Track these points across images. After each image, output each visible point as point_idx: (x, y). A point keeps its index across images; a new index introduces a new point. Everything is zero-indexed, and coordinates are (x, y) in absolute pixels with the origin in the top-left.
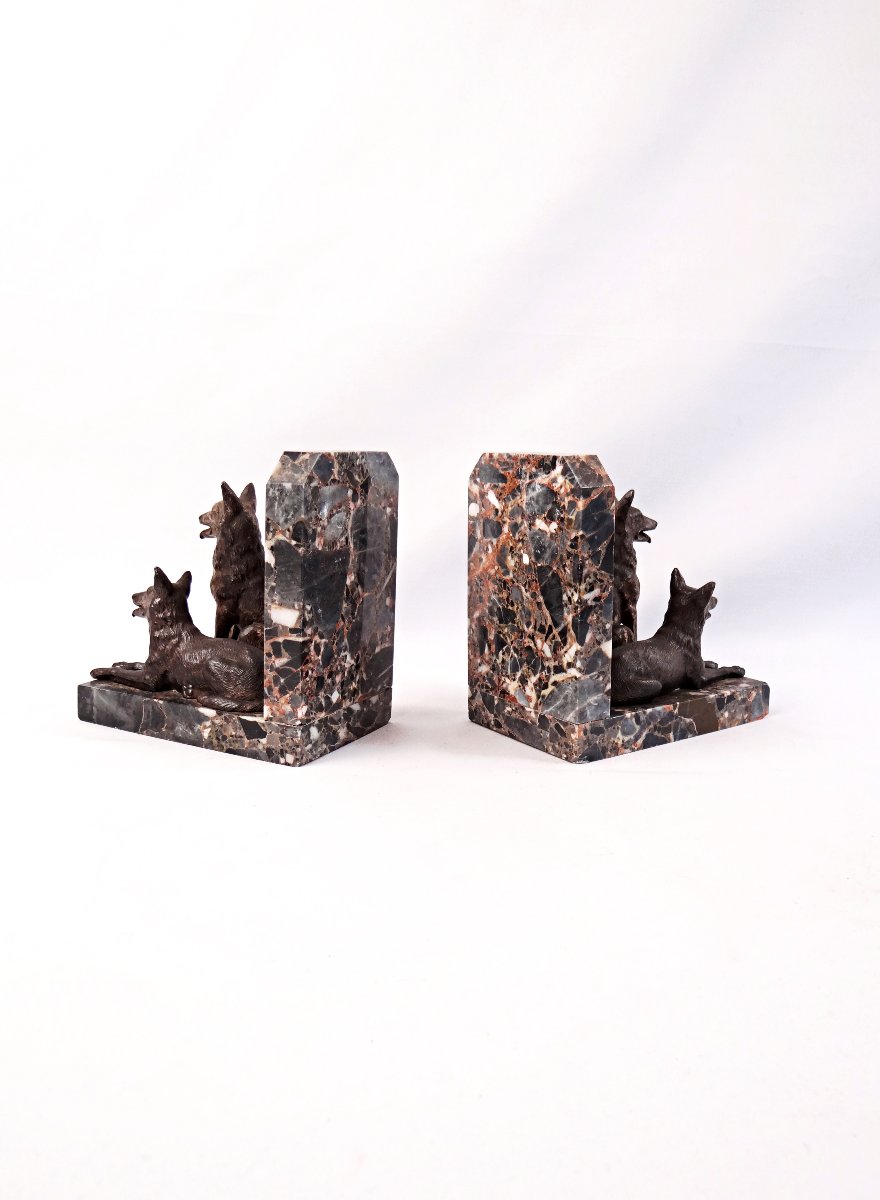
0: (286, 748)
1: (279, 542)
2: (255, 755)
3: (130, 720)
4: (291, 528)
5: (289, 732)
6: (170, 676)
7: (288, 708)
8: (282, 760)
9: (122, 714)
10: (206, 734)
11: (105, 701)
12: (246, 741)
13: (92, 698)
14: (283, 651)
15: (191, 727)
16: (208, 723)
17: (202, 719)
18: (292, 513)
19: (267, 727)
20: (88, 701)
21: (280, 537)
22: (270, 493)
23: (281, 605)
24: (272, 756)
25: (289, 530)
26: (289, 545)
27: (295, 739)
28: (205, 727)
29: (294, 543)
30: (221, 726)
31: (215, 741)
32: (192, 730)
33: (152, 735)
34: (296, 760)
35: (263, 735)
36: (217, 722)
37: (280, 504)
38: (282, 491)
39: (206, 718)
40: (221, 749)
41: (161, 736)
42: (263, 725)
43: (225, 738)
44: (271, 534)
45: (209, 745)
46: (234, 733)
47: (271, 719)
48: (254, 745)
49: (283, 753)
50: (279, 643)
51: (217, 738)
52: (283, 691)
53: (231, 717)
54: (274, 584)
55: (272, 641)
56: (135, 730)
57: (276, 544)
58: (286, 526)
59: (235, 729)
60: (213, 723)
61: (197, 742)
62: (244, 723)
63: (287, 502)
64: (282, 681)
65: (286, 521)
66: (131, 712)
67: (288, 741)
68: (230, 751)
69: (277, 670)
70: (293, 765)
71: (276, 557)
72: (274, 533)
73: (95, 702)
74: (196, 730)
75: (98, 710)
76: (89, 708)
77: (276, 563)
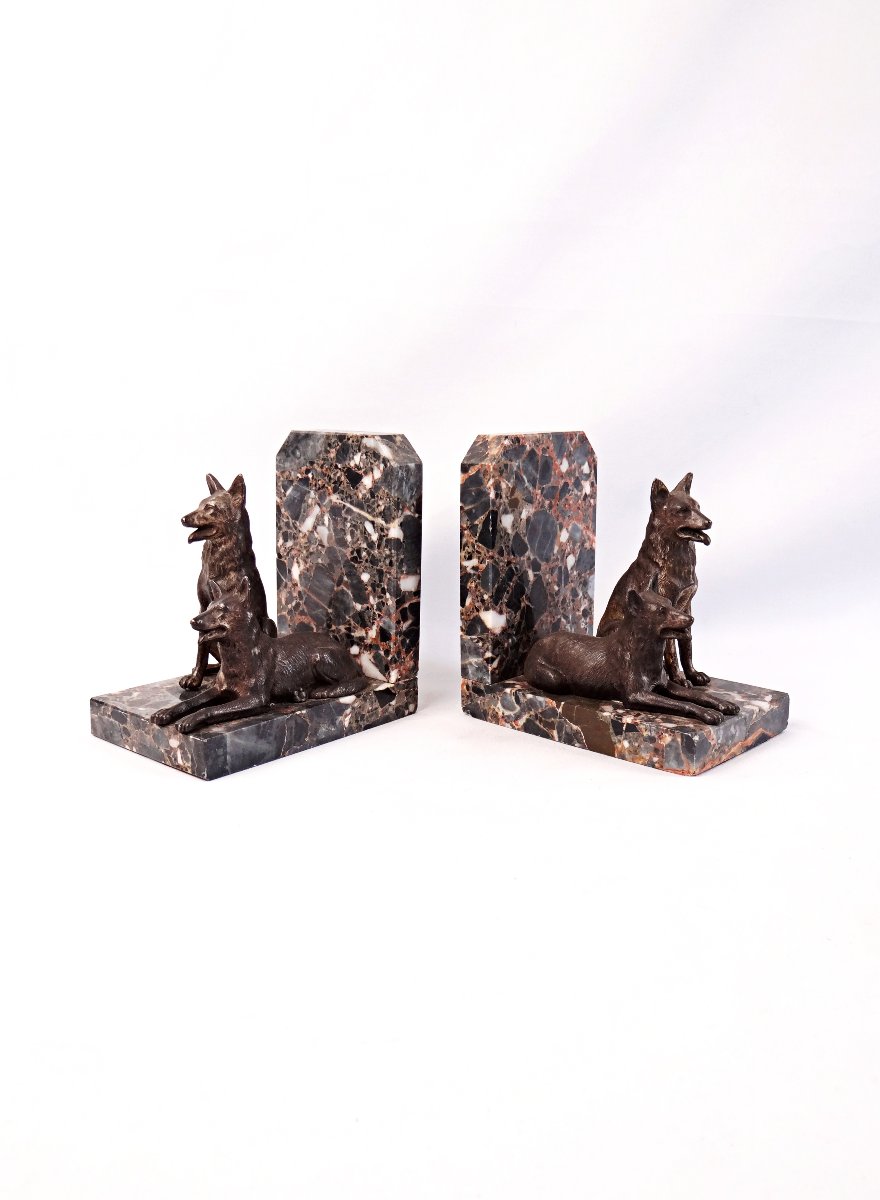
1: (407, 517)
3: (273, 749)
4: (414, 503)
9: (263, 746)
11: (242, 743)
13: (225, 746)
14: (408, 614)
20: (221, 751)
21: (408, 513)
23: (407, 574)
25: (413, 505)
26: (413, 519)
29: (416, 515)
32: (334, 724)
33: (295, 752)
37: (406, 483)
38: (408, 471)
41: (305, 747)
44: (400, 512)
50: (406, 608)
54: (403, 557)
56: (278, 756)
57: (404, 519)
58: (411, 502)
63: (412, 480)
65: (411, 497)
69: (404, 633)
71: (404, 532)
72: (403, 510)
73: (229, 749)
74: (337, 722)
75: (232, 757)
76: (222, 759)
77: (404, 538)
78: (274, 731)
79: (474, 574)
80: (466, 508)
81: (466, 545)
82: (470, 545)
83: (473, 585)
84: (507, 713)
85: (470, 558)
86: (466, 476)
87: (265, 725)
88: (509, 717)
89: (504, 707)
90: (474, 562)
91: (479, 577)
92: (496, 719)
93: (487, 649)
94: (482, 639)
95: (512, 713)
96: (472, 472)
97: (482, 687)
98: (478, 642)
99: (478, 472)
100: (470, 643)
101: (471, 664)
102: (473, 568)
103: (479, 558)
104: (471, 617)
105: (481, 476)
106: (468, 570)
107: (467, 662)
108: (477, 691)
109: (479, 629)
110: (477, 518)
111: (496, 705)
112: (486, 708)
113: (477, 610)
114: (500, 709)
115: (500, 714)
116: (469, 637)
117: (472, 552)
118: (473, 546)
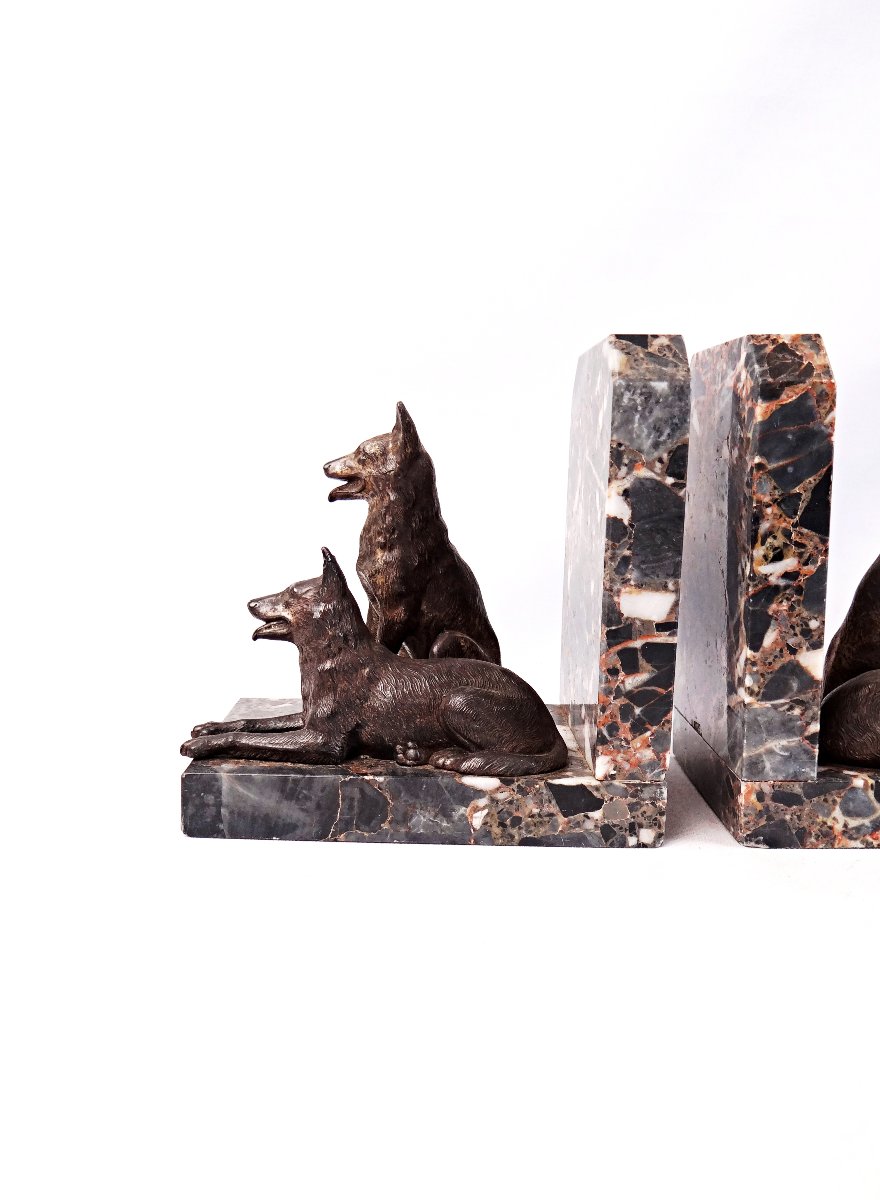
0: (641, 820)
1: (641, 482)
2: (579, 841)
3: (312, 821)
4: (665, 456)
5: (646, 794)
6: (366, 734)
7: (648, 754)
8: (632, 841)
9: (290, 811)
10: (477, 821)
11: (252, 796)
12: (561, 819)
13: (219, 792)
14: (642, 662)
15: (446, 813)
16: (483, 802)
17: (467, 796)
18: (667, 431)
19: (603, 790)
20: (210, 799)
21: (643, 473)
22: (625, 400)
23: (640, 586)
24: (610, 837)
25: (660, 460)
26: (659, 486)
27: (660, 804)
28: (476, 809)
29: (670, 481)
30: (511, 802)
31: (496, 830)
32: (448, 816)
33: (361, 839)
34: (660, 836)
35: (597, 804)
36: (501, 796)
37: (643, 417)
38: (649, 395)
39: (479, 793)
40: (509, 840)
41: (381, 838)
42: (597, 789)
43: (517, 821)
44: (624, 469)
45: (484, 837)
46: (536, 811)
47: (613, 777)
48: (578, 824)
49: (633, 829)
50: (635, 650)
51: (502, 824)
52: (638, 728)
53: (531, 784)
54: (627, 553)
55: (619, 647)
56: (321, 836)
57: (634, 484)
58: (656, 455)
59: (540, 804)
60: (494, 800)
61: (461, 836)
62: (560, 793)
63: (658, 413)
64: (638, 711)
65: (656, 445)
66: (310, 805)
67: (644, 808)
68: (525, 842)
69: (630, 695)
70: (653, 845)
71: (633, 507)
72: (631, 467)
73: (225, 799)
74: (456, 816)
75: (232, 813)
76: (212, 810)
77: (633, 517)
78: (316, 793)
79: (786, 587)
80: (771, 466)
81: (770, 533)
82: (779, 535)
83: (785, 605)
84: (853, 823)
85: (778, 556)
86: (774, 405)
87: (295, 781)
88: (858, 829)
89: (847, 813)
90: (790, 563)
91: (799, 590)
92: (828, 839)
93: (813, 719)
94: (800, 703)
95: (867, 822)
96: (789, 397)
97: (797, 789)
98: (791, 708)
99: (805, 397)
100: (772, 713)
101: (771, 752)
102: (786, 575)
103: (800, 555)
104: (777, 666)
105: (812, 402)
106: (773, 580)
107: (761, 750)
108: (785, 798)
109: (795, 685)
110: (798, 482)
111: (828, 815)
112: (805, 824)
113: (793, 651)
114: (838, 819)
115: (839, 827)
116: (768, 704)
117: (785, 545)
118: (787, 534)
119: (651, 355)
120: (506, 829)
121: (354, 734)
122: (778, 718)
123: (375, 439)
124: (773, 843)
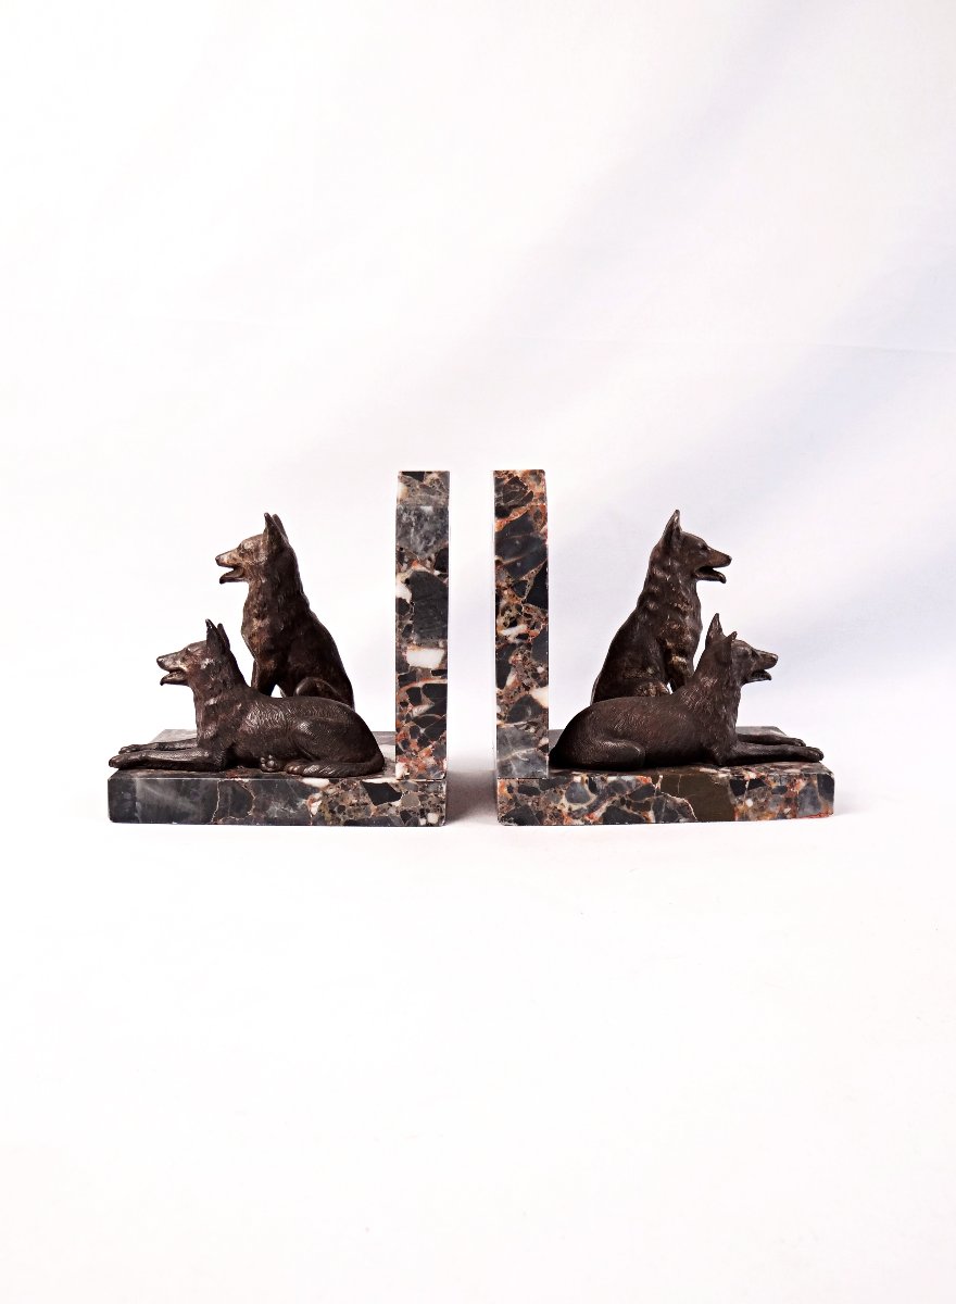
0: (428, 807)
1: (417, 575)
2: (385, 822)
3: (200, 811)
4: (433, 556)
5: (431, 789)
7: (431, 761)
8: (423, 821)
9: (184, 804)
10: (314, 808)
11: (157, 793)
12: (373, 807)
13: (134, 791)
14: (423, 697)
15: (292, 804)
16: (317, 796)
17: (307, 791)
18: (434, 539)
19: (401, 787)
20: (128, 796)
21: (419, 568)
22: (404, 519)
23: (419, 645)
24: (407, 819)
25: (430, 559)
26: (430, 576)
27: (440, 796)
28: (313, 801)
29: (437, 573)
30: (337, 796)
31: (328, 815)
32: (295, 807)
33: (233, 823)
34: (441, 818)
35: (397, 796)
36: (330, 791)
37: (417, 530)
38: (420, 515)
39: (315, 789)
40: (337, 822)
41: (248, 822)
42: (397, 785)
43: (342, 809)
44: (405, 566)
45: (320, 820)
46: (355, 801)
47: (407, 777)
48: (384, 811)
49: (423, 813)
50: (419, 689)
51: (332, 811)
52: (423, 743)
53: (352, 783)
54: (410, 622)
55: (407, 687)
56: (206, 821)
57: (412, 577)
58: (427, 555)
59: (357, 796)
60: (325, 794)
61: (303, 820)
62: (370, 789)
63: (427, 527)
64: (422, 731)
65: (426, 549)
66: (198, 799)
67: (430, 799)
68: (349, 823)
69: (416, 720)
70: (437, 825)
71: (412, 591)
72: (410, 564)
73: (139, 795)
74: (299, 805)
75: (143, 805)
76: (129, 804)
77: (413, 598)
78: (202, 792)
79: (521, 644)
80: (505, 562)
81: (507, 608)
82: (513, 608)
83: (520, 657)
84: (575, 807)
85: (514, 624)
86: (504, 522)
87: (187, 782)
88: (579, 811)
89: (570, 800)
90: (522, 628)
91: (529, 646)
92: (558, 818)
93: (543, 735)
94: (534, 724)
95: (584, 806)
96: (515, 515)
97: (535, 784)
98: (528, 728)
99: (526, 515)
100: (514, 731)
101: (515, 758)
102: (520, 636)
103: (528, 622)
104: (517, 699)
105: (531, 519)
106: (511, 640)
107: (509, 757)
108: (526, 790)
109: (530, 712)
110: (524, 572)
111: (558, 801)
112: (542, 808)
113: (527, 688)
114: (564, 805)
115: (565, 810)
116: (512, 725)
117: (518, 616)
118: (519, 608)
119: (424, 487)
120: (335, 815)
121: (231, 750)
122: (519, 735)
123: (251, 538)
124: (521, 822)
